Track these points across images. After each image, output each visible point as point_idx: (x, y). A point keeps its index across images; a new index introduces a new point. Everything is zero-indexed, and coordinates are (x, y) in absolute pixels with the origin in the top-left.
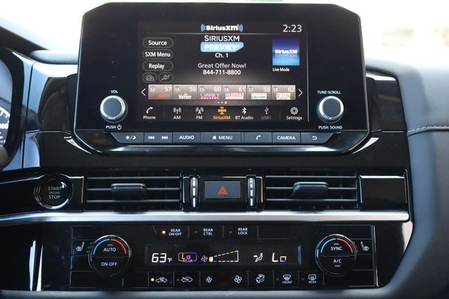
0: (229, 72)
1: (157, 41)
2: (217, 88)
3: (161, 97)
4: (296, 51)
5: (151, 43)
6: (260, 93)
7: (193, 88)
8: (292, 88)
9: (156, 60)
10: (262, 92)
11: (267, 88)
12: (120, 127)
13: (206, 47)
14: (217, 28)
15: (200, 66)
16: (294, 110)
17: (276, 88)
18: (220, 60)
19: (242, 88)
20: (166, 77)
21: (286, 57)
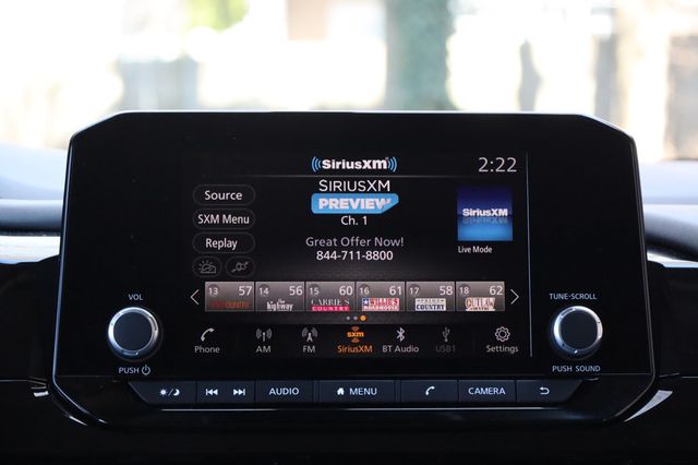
0: (369, 256)
1: (222, 191)
2: (346, 289)
3: (232, 306)
4: (504, 212)
5: (209, 196)
6: (433, 299)
7: (296, 289)
8: (497, 288)
9: (219, 231)
10: (437, 295)
11: (447, 288)
12: (146, 371)
13: (324, 204)
14: (346, 165)
15: (310, 242)
16: (502, 333)
17: (465, 288)
18: (351, 231)
19: (395, 287)
20: (240, 267)
21: (485, 223)
